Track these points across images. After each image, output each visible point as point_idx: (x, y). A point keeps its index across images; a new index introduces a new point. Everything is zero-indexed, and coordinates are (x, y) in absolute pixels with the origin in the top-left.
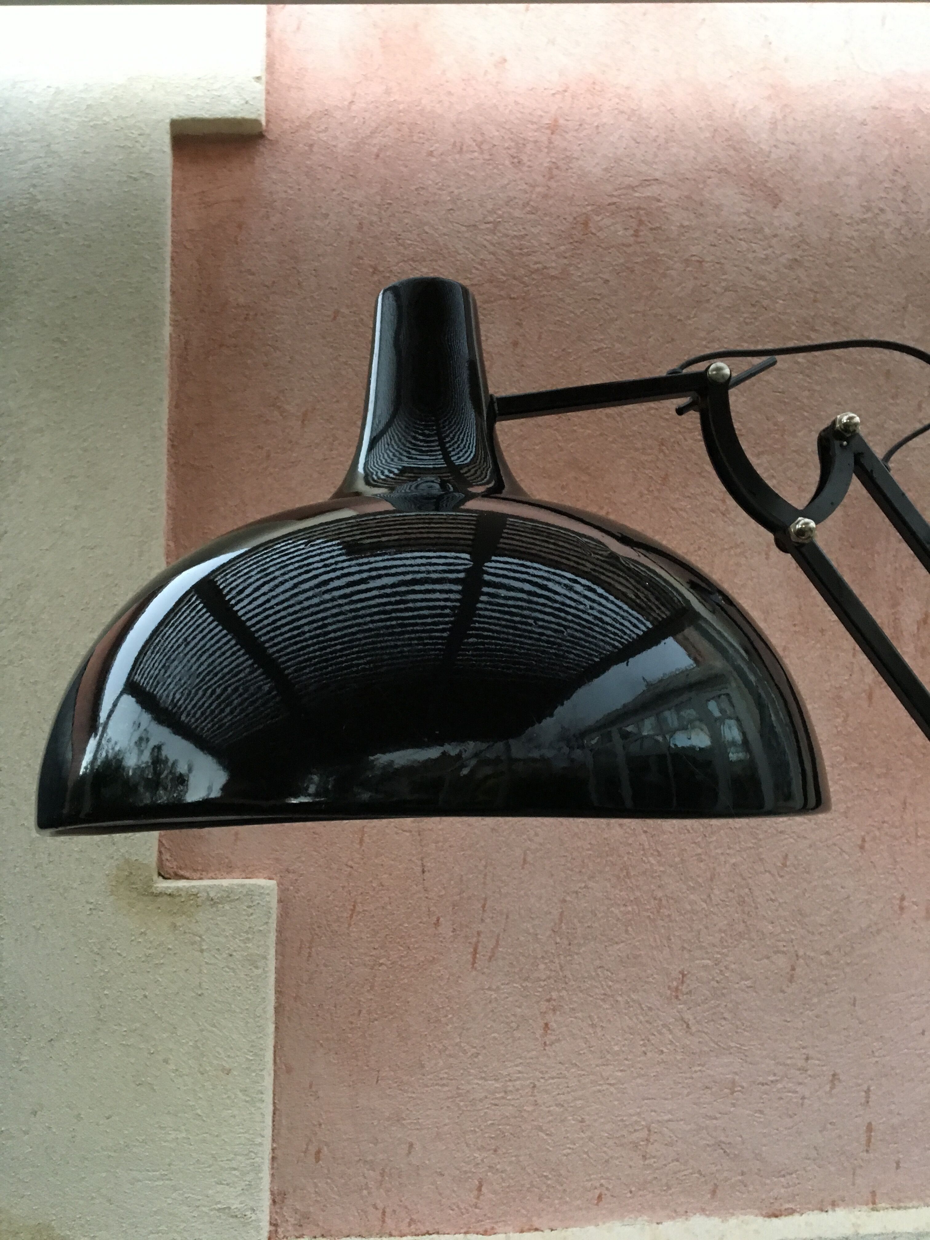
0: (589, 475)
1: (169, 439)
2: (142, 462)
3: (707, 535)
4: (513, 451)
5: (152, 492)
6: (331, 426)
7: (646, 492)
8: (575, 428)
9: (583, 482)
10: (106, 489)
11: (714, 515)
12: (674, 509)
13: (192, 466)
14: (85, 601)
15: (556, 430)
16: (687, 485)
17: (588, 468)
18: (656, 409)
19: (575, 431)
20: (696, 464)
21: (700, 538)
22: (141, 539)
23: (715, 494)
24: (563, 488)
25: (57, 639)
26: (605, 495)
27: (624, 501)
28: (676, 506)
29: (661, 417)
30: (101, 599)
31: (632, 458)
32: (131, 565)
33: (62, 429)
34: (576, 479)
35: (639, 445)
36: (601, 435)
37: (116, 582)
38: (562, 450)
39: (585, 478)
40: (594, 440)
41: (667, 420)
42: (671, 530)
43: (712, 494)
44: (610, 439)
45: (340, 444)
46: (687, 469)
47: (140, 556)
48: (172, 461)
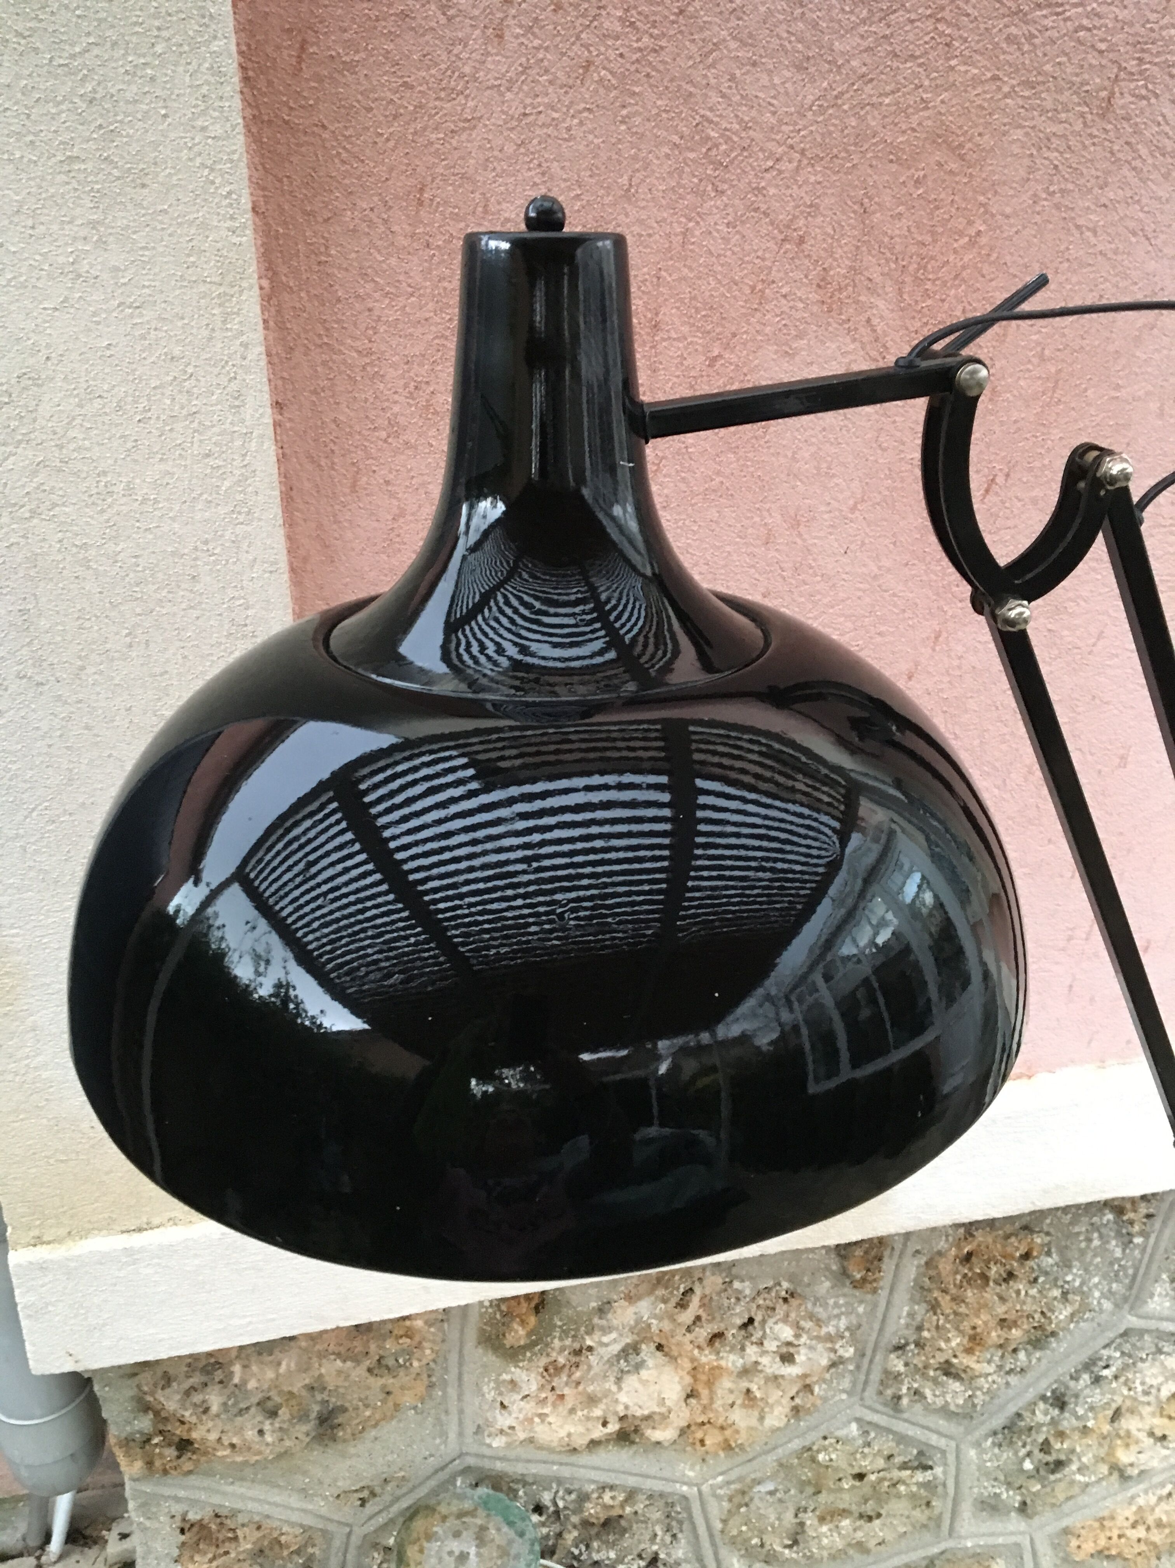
0: (962, 157)
1: (240, 65)
2: (204, 129)
3: (1116, 275)
4: (846, 107)
5: (230, 193)
6: (536, 43)
7: (1044, 196)
8: (953, 63)
9: (951, 172)
10: (144, 186)
11: (1133, 240)
12: (1078, 227)
13: (287, 122)
14: (141, 406)
15: (920, 65)
16: (1106, 184)
17: (961, 146)
18: (1089, 30)
19: (952, 68)
20: (1127, 143)
21: (1106, 280)
22: (221, 290)
23: (1144, 201)
24: (918, 182)
25: (105, 473)
26: (981, 198)
27: (1008, 210)
28: (1081, 222)
29: (1093, 46)
30: (168, 402)
31: (1033, 128)
32: (210, 339)
33: (36, 50)
34: (940, 164)
35: (1049, 104)
36: (995, 78)
37: (190, 370)
38: (927, 108)
39: (953, 166)
40: (979, 90)
41: (1101, 52)
42: (1066, 265)
43: (1138, 201)
44: (1006, 89)
45: (551, 82)
46: (1112, 153)
47: (224, 322)
48: (249, 112)
